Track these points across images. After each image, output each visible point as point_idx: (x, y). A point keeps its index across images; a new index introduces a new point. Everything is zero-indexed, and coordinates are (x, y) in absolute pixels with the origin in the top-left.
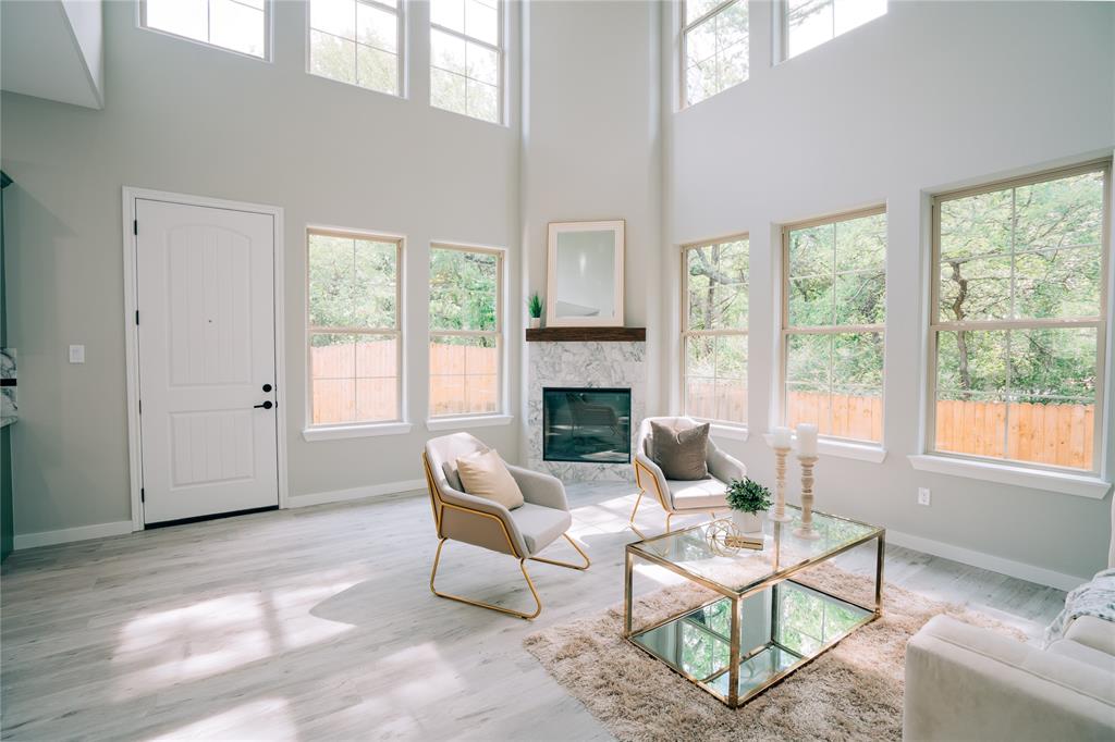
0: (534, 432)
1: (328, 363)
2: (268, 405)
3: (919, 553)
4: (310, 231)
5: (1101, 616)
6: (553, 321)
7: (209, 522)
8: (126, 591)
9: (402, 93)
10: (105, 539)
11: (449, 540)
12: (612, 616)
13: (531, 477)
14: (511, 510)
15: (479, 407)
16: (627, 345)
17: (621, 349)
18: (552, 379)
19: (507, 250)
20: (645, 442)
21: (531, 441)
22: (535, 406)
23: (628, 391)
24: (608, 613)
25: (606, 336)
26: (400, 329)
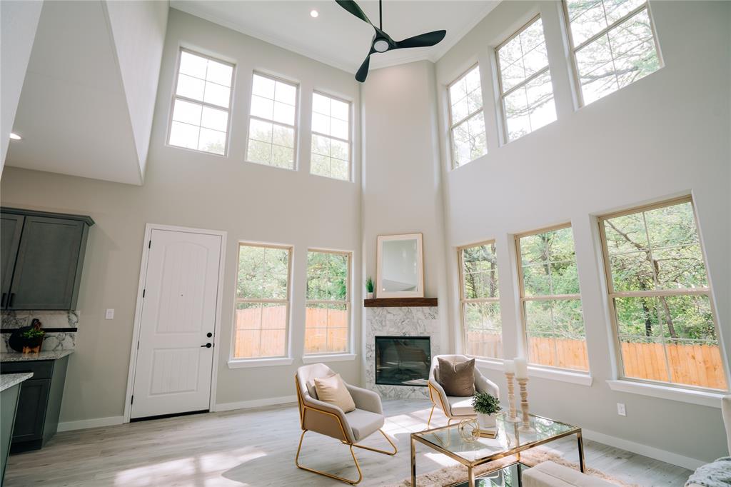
0: (370, 366)
1: (246, 320)
2: (209, 345)
3: (623, 451)
4: (240, 244)
5: (703, 483)
6: (381, 294)
7: (168, 419)
8: (117, 458)
9: (295, 168)
10: (107, 427)
11: (309, 431)
12: (406, 484)
13: (361, 392)
14: (345, 413)
15: (339, 349)
16: (426, 309)
17: (423, 311)
18: (380, 330)
19: (353, 252)
20: (435, 371)
21: (368, 371)
22: (370, 348)
23: (428, 338)
24: (404, 483)
25: (413, 303)
26: (288, 300)
